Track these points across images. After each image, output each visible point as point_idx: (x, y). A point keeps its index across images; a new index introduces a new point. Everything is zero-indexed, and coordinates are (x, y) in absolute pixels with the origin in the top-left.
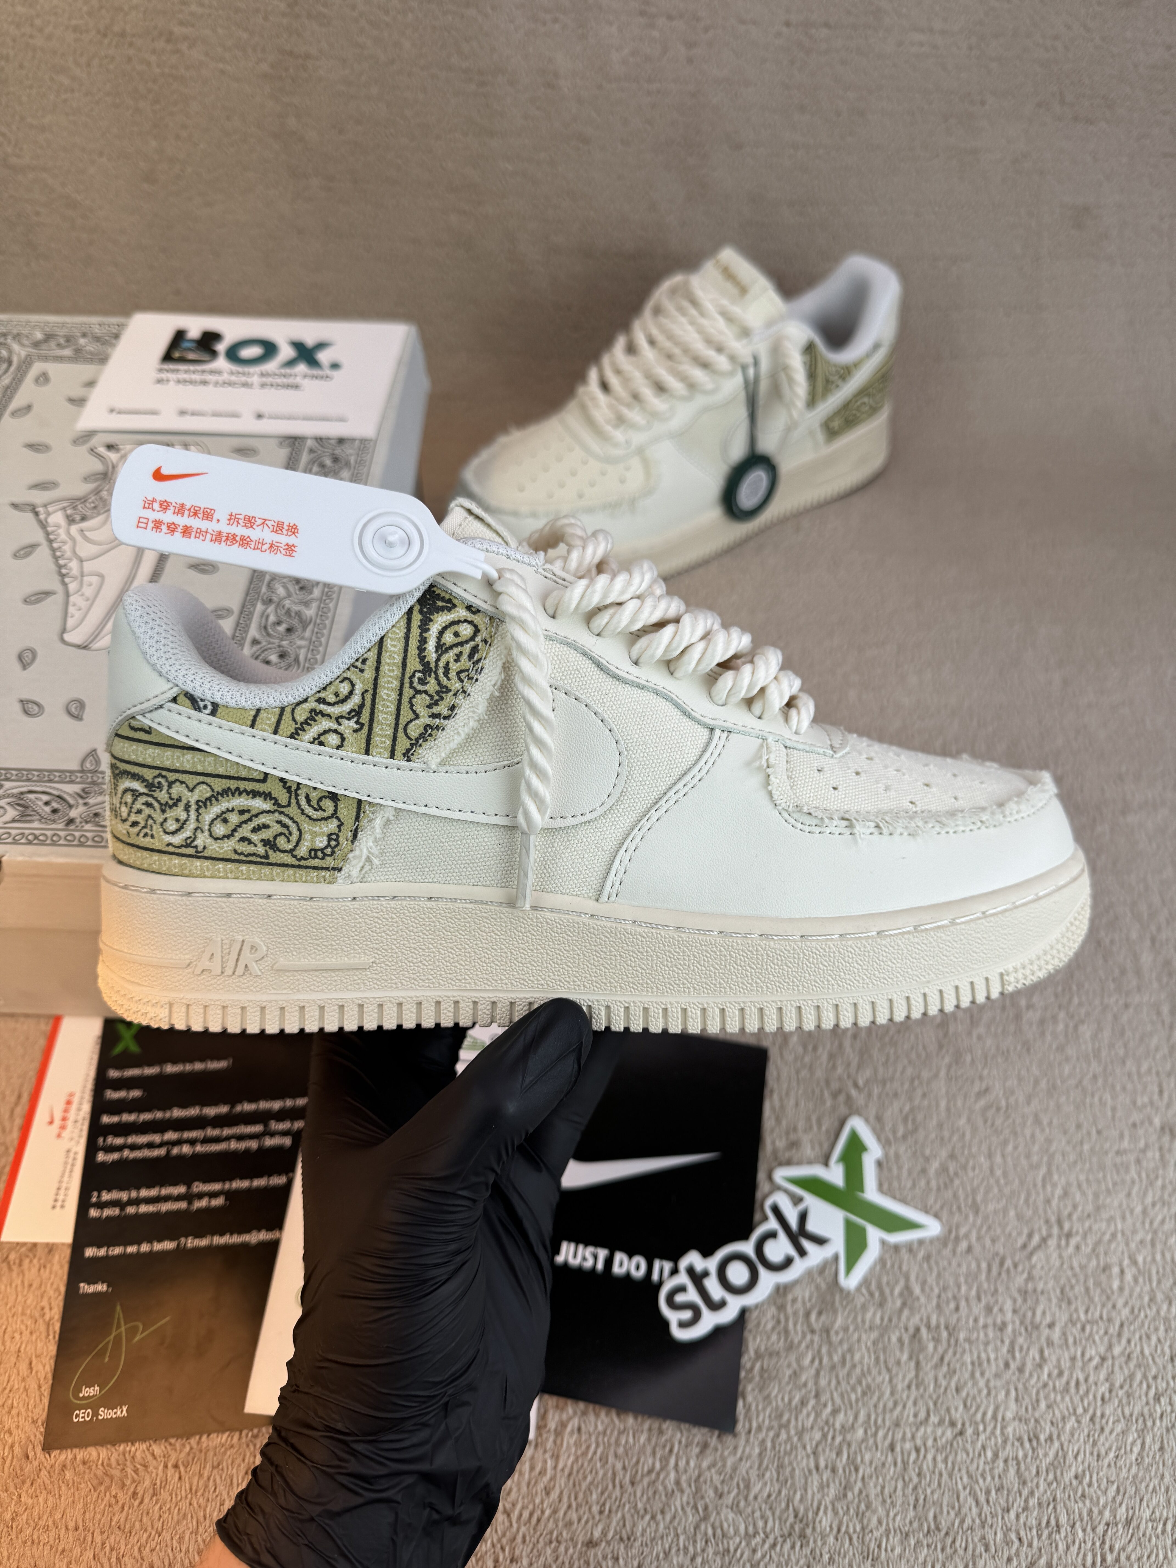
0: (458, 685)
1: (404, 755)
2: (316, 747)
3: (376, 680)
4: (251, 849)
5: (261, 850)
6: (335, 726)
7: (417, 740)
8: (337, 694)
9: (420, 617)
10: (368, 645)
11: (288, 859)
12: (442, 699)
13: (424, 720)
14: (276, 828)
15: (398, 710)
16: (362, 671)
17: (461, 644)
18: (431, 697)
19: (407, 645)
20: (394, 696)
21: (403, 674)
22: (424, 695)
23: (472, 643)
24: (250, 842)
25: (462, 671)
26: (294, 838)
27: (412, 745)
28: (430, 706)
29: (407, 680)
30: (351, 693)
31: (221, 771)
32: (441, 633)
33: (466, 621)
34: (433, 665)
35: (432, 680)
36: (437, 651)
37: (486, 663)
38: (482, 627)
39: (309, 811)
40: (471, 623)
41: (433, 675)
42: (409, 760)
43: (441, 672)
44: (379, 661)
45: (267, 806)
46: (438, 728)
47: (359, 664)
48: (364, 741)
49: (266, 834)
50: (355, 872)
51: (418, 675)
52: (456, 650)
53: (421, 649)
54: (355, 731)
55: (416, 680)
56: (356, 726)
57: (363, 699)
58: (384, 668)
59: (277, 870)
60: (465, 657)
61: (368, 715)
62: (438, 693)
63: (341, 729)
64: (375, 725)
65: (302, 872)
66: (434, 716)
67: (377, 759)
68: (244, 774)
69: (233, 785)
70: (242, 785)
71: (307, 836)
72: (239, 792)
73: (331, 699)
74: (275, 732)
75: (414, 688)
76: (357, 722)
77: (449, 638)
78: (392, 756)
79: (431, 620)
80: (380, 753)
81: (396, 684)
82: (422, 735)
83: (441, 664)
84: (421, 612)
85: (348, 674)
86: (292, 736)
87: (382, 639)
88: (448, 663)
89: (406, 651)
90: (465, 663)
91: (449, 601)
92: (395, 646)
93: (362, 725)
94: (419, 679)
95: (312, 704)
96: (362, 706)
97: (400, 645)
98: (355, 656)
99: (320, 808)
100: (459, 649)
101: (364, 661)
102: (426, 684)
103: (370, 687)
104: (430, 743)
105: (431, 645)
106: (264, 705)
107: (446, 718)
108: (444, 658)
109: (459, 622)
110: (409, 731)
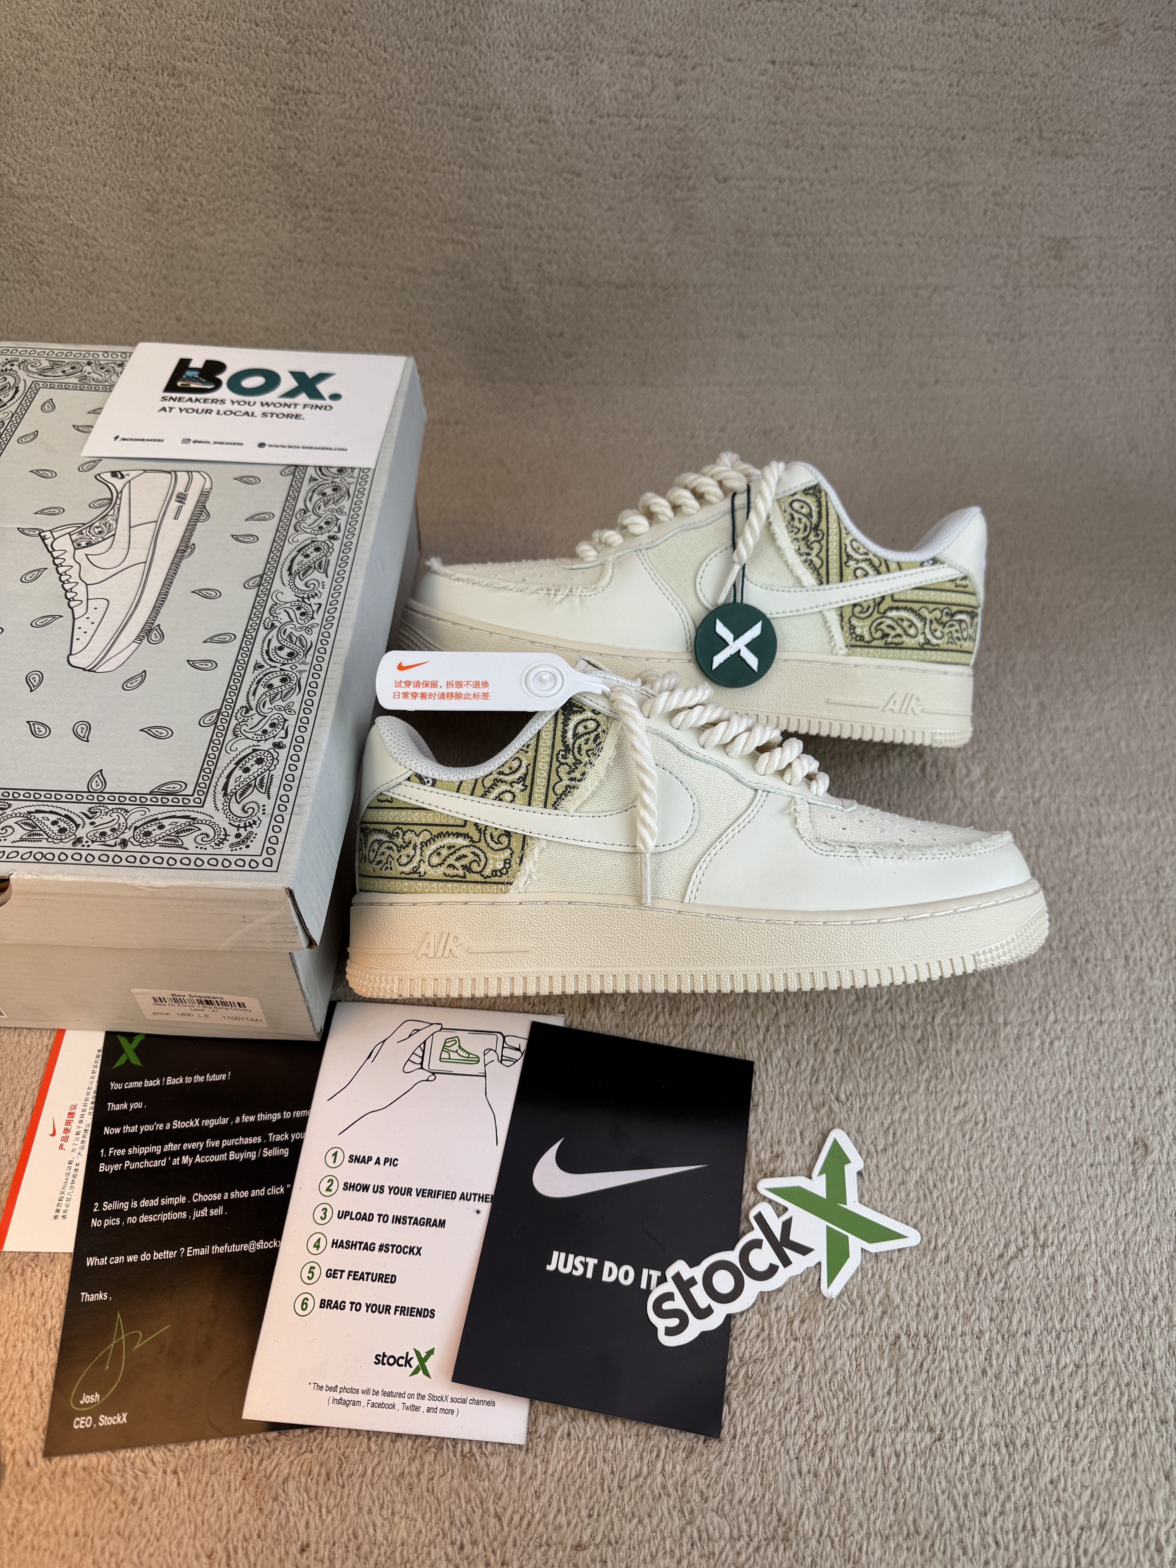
0: (587, 759)
1: (553, 805)
2: (497, 803)
3: (535, 757)
4: (455, 872)
5: (461, 872)
6: (509, 788)
7: (561, 795)
8: (510, 768)
9: (562, 717)
10: (531, 736)
11: (478, 878)
12: (577, 768)
13: (566, 782)
14: (471, 857)
15: (549, 776)
16: (527, 752)
17: (589, 733)
18: (570, 767)
19: (555, 735)
20: (547, 767)
21: (552, 753)
22: (565, 766)
23: (596, 732)
24: (454, 867)
25: (589, 750)
26: (482, 863)
27: (558, 799)
28: (569, 773)
29: (555, 757)
30: (520, 766)
31: (437, 821)
32: (576, 727)
33: (591, 719)
34: (571, 746)
35: (570, 756)
36: (573, 738)
37: (605, 745)
38: (602, 723)
39: (492, 844)
40: (594, 720)
41: (571, 753)
42: (556, 809)
43: (576, 750)
44: (537, 746)
45: (465, 842)
46: (574, 787)
47: (525, 748)
48: (527, 797)
49: (464, 862)
50: (521, 885)
51: (562, 753)
52: (586, 737)
53: (564, 736)
54: (522, 791)
55: (560, 756)
56: (523, 788)
57: (527, 770)
58: (541, 750)
59: (471, 885)
60: (591, 741)
61: (530, 780)
62: (574, 764)
63: (513, 790)
64: (534, 786)
65: (487, 886)
66: (572, 779)
67: (535, 809)
68: (451, 822)
69: (444, 830)
70: (450, 830)
71: (491, 861)
72: (448, 834)
73: (507, 771)
74: (472, 794)
75: (559, 762)
76: (523, 785)
77: (581, 729)
79: (570, 719)
80: (537, 805)
81: (548, 759)
82: (564, 792)
83: (576, 746)
84: (563, 714)
85: (518, 755)
86: (482, 796)
87: (539, 732)
88: (580, 745)
89: (554, 738)
90: (591, 745)
91: (581, 708)
92: (547, 736)
93: (526, 787)
94: (562, 755)
95: (495, 776)
96: (526, 774)
97: (551, 735)
98: (523, 744)
99: (499, 842)
100: (588, 736)
101: (528, 746)
102: (566, 759)
103: (532, 762)
104: (569, 798)
105: (570, 734)
106: (465, 778)
107: (579, 781)
108: (578, 742)
109: (587, 720)
110: (556, 790)
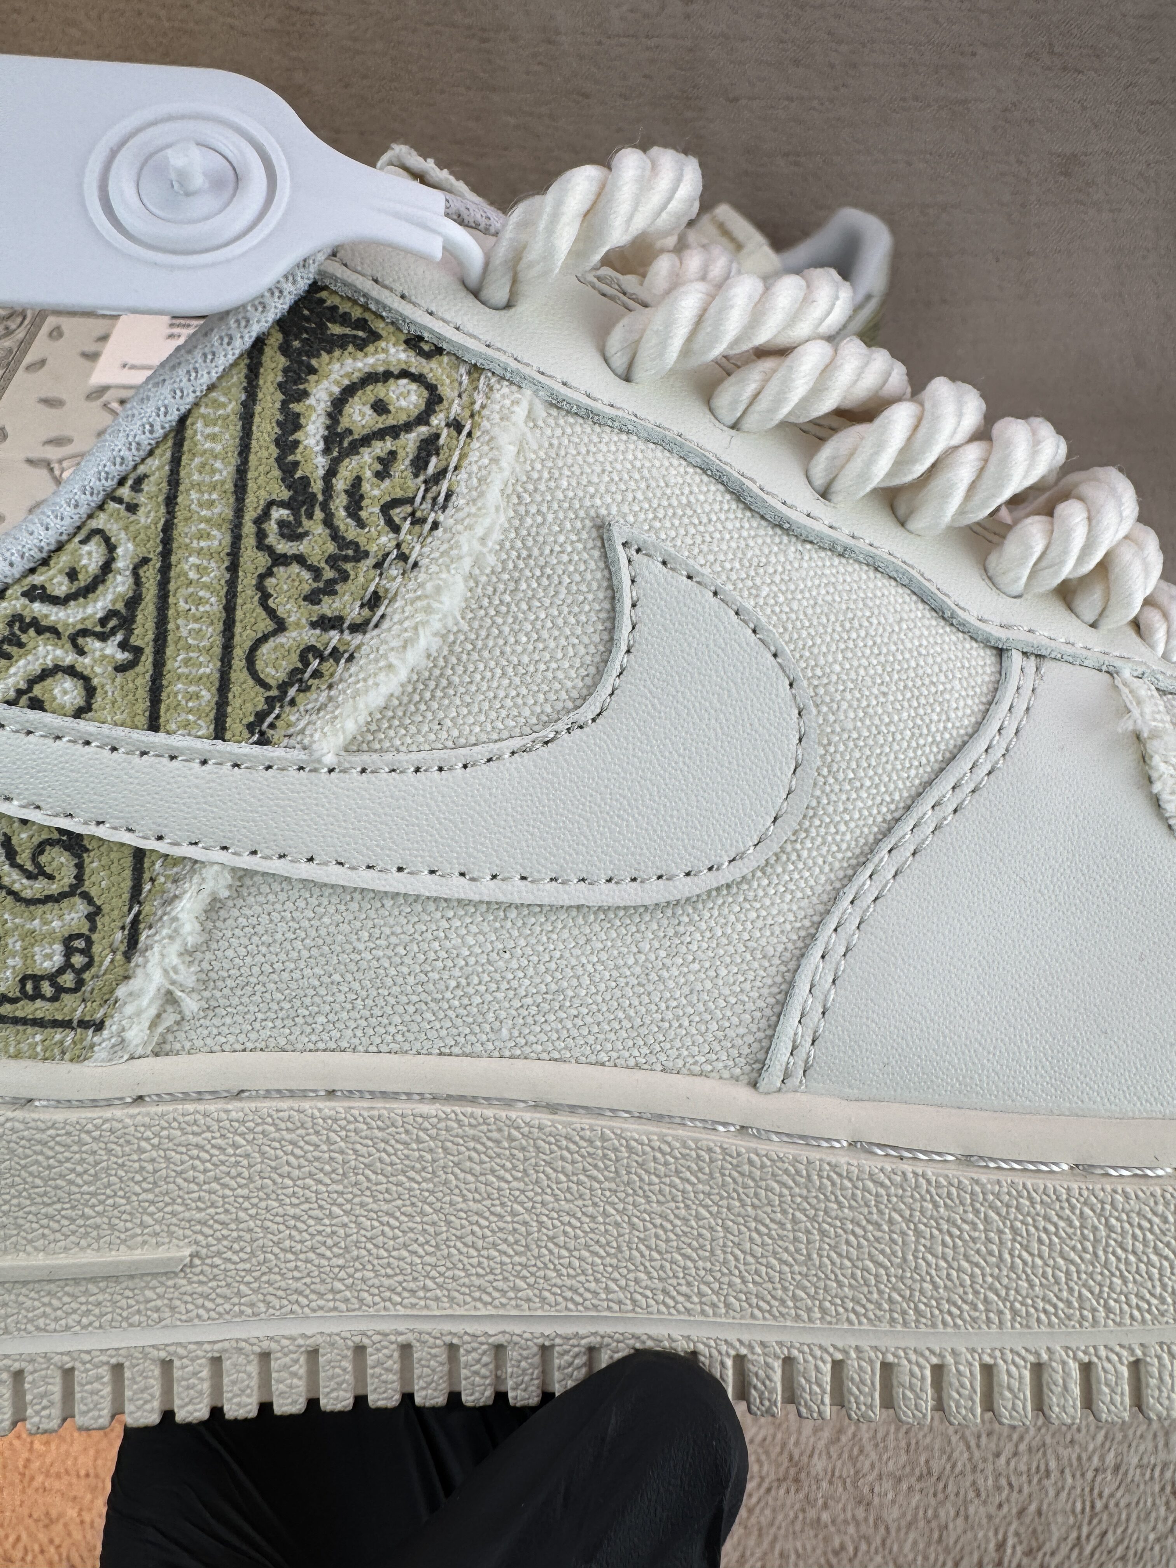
0: (386, 540)
1: (251, 728)
3: (168, 528)
6: (68, 657)
7: (284, 687)
8: (73, 575)
9: (282, 361)
10: (146, 440)
12: (345, 577)
13: (300, 634)
15: (230, 608)
16: (132, 508)
17: (394, 432)
18: (316, 572)
19: (247, 435)
20: (216, 572)
21: (239, 512)
22: (295, 568)
23: (423, 430)
25: (396, 503)
27: (271, 702)
28: (313, 598)
29: (249, 528)
30: (107, 568)
32: (339, 404)
33: (405, 374)
34: (317, 487)
35: (316, 528)
36: (327, 451)
37: (461, 482)
38: (447, 391)
39: (13, 879)
40: (418, 379)
41: (319, 514)
42: (264, 741)
43: (339, 503)
44: (174, 481)
46: (336, 654)
47: (125, 492)
48: (143, 694)
50: (136, 1032)
51: (278, 513)
52: (380, 448)
53: (286, 444)
54: (121, 668)
55: (272, 527)
56: (122, 656)
57: (138, 581)
58: (189, 498)
60: (403, 465)
61: (150, 625)
62: (332, 561)
63: (84, 664)
64: (170, 651)
65: (7, 1034)
66: (325, 623)
67: (178, 741)
71: (13, 944)
73: (61, 586)
75: (270, 550)
76: (124, 646)
77: (359, 416)
78: (220, 732)
79: (313, 371)
80: (186, 725)
81: (219, 539)
82: (295, 675)
83: (340, 484)
84: (285, 349)
85: (100, 522)
87: (183, 420)
88: (358, 481)
89: (244, 449)
90: (402, 480)
91: (362, 324)
92: (213, 437)
93: (138, 651)
94: (281, 524)
95: (15, 603)
96: (134, 602)
97: (230, 436)
98: (116, 471)
99: (42, 873)
100: (389, 444)
101: (137, 485)
102: (300, 537)
103: (153, 549)
104: (318, 697)
105: (312, 435)
107: (358, 628)
108: (348, 470)
109: (387, 376)
110: (259, 665)
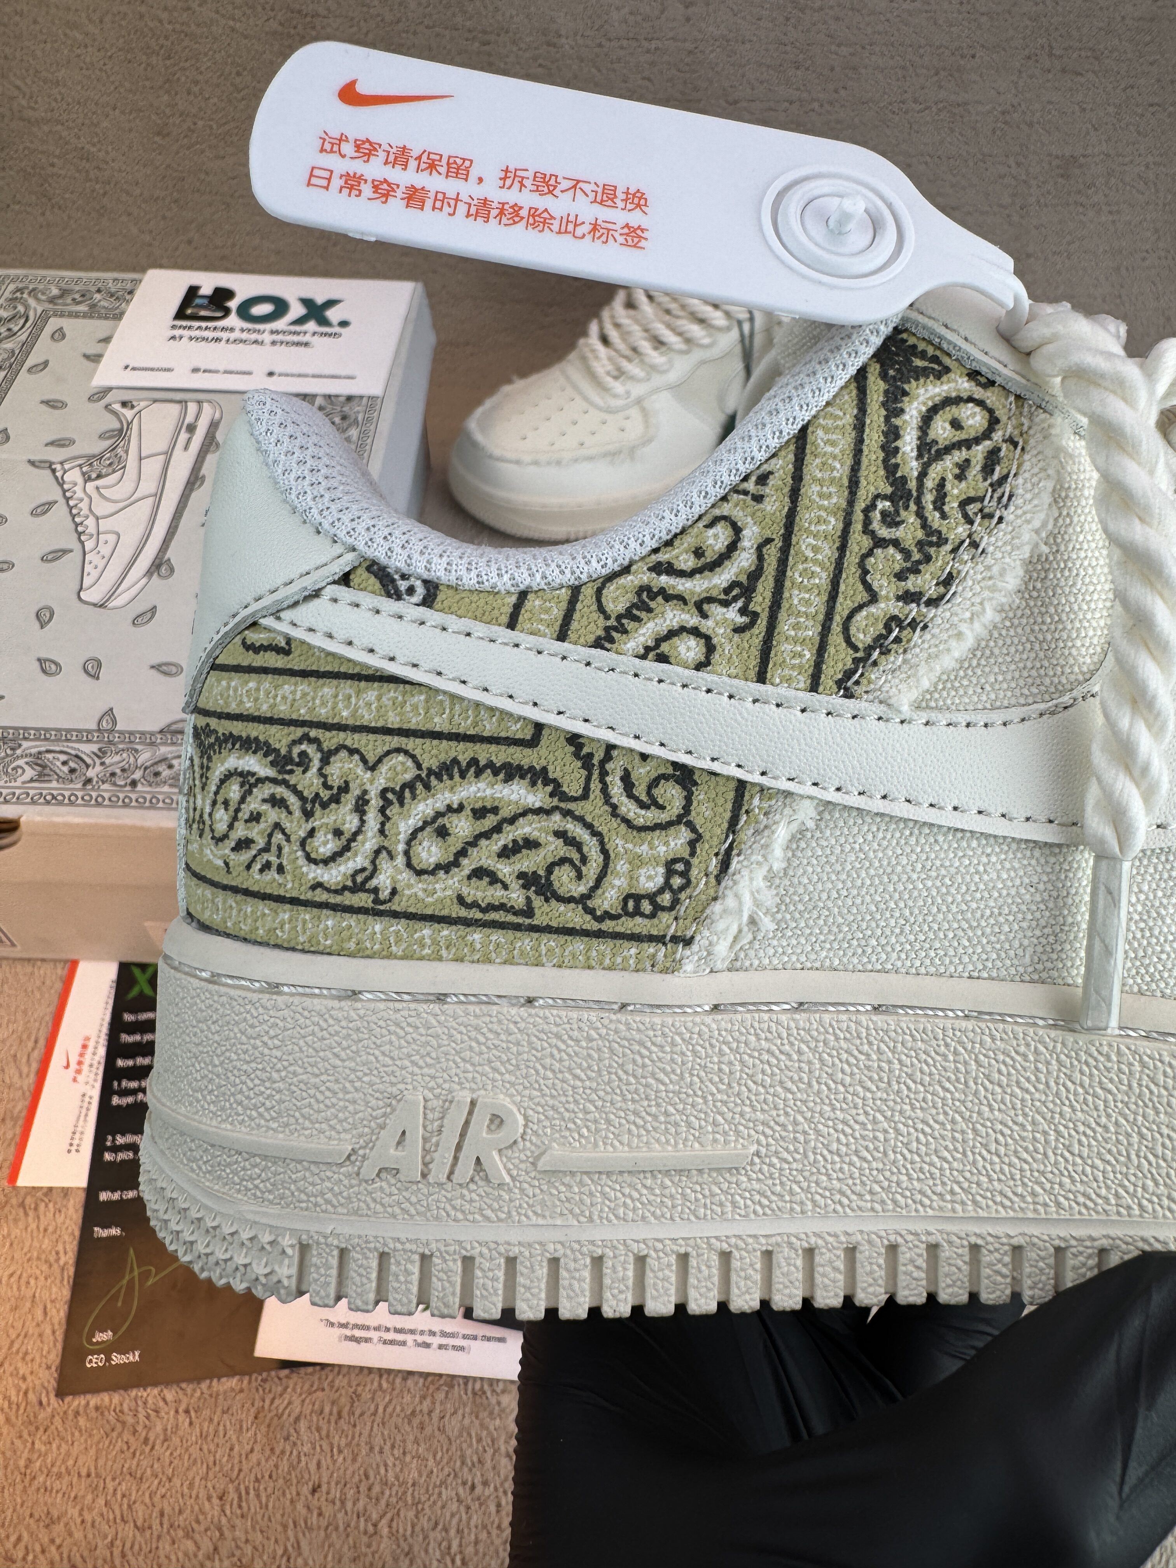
0: (962, 530)
1: (840, 683)
2: (650, 667)
3: (791, 515)
4: (496, 894)
5: (516, 896)
6: (692, 619)
7: (869, 649)
8: (698, 553)
9: (882, 385)
10: (774, 443)
11: (574, 917)
12: (928, 559)
13: (888, 606)
14: (554, 848)
15: (835, 581)
16: (758, 499)
17: (968, 444)
18: (906, 554)
19: (859, 441)
20: (828, 552)
21: (851, 503)
22: (891, 550)
23: (987, 443)
24: (494, 878)
25: (969, 500)
26: (592, 870)
27: (857, 661)
28: (900, 576)
29: (858, 516)
30: (732, 547)
31: (439, 723)
32: (927, 420)
33: (970, 399)
34: (912, 485)
35: (910, 518)
36: (920, 456)
37: (1019, 484)
38: (1000, 413)
39: (628, 808)
40: (980, 403)
41: (913, 507)
42: (849, 695)
43: (928, 498)
44: (798, 477)
45: (536, 798)
46: (913, 625)
47: (750, 486)
48: (755, 652)
49: (530, 862)
50: (722, 949)
51: (882, 505)
52: (959, 456)
53: (890, 450)
54: (739, 630)
55: (876, 516)
56: (741, 620)
57: (760, 558)
58: (811, 490)
59: (550, 942)
60: (975, 470)
61: (768, 595)
62: (920, 544)
63: (707, 626)
64: (782, 615)
65: (604, 947)
66: (908, 597)
68: (489, 728)
69: (463, 752)
70: (484, 753)
71: (621, 866)
72: (476, 768)
73: (687, 562)
74: (562, 637)
75: (872, 534)
76: (743, 611)
77: (941, 430)
78: (814, 687)
79: (905, 393)
80: (789, 680)
81: (834, 524)
82: (880, 641)
83: (929, 483)
84: (884, 376)
85: (725, 509)
86: (598, 644)
87: (804, 430)
88: (942, 482)
89: (858, 452)
90: (976, 482)
91: (935, 359)
92: (833, 444)
93: (755, 616)
94: (884, 514)
95: (642, 576)
96: (755, 575)
97: (846, 441)
98: (743, 469)
99: (655, 804)
100: (964, 453)
101: (763, 479)
102: (897, 524)
103: (777, 532)
104: (895, 660)
105: (908, 443)
106: (537, 581)
107: (933, 602)
108: (936, 471)
109: (958, 401)
110: (853, 630)
